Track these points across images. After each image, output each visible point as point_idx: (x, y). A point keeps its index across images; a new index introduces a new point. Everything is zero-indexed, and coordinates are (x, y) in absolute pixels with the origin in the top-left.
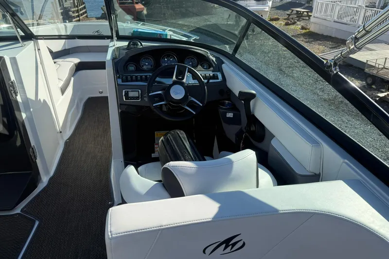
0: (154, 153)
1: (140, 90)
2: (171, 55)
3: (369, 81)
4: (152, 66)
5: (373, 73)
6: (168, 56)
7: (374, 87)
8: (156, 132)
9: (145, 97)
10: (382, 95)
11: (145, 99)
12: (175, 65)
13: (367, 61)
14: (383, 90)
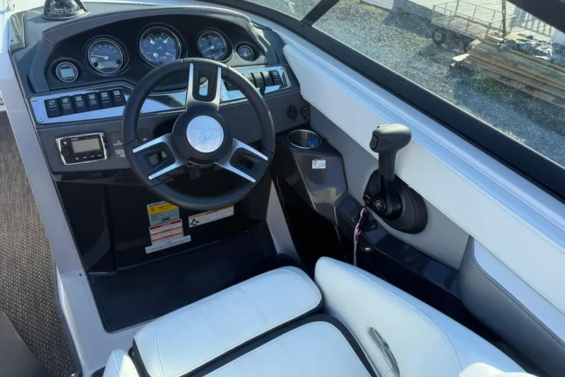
0: (150, 244)
1: (101, 134)
2: (164, 31)
3: (438, 37)
4: (119, 62)
5: (443, 25)
6: (156, 33)
7: (444, 45)
8: (148, 206)
9: (118, 147)
10: (459, 58)
11: (118, 152)
12: (188, 63)
13: (434, 6)
14: (458, 51)
